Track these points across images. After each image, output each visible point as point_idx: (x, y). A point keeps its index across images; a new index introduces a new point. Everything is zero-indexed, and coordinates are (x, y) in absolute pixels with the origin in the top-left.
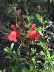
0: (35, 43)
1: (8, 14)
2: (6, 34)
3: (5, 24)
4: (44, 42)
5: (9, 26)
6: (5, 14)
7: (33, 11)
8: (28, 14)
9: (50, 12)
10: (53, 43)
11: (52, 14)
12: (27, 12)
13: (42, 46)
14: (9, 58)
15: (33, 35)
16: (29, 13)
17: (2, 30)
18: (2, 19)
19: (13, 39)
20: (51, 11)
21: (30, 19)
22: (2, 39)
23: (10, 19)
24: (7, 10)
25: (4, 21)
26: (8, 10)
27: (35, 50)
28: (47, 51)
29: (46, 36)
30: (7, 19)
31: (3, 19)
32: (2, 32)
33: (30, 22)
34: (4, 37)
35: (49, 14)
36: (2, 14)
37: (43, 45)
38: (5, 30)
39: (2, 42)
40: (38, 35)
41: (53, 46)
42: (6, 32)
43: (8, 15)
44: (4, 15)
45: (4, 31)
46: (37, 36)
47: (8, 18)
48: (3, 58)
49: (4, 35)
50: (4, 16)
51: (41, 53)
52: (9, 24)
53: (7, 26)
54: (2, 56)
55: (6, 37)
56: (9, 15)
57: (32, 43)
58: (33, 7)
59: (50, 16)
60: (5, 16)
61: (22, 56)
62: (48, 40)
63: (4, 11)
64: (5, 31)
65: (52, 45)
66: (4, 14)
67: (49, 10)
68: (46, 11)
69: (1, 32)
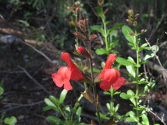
0: (117, 93)
1: (64, 16)
2: (55, 62)
3: (55, 40)
4: (137, 92)
5: (62, 45)
6: (57, 16)
7: (121, 13)
8: (105, 24)
9: (161, 19)
10: (161, 92)
11: (165, 23)
12: (103, 21)
13: (132, 100)
14: (55, 121)
15: (108, 79)
16: (108, 22)
17: (46, 54)
18: (49, 27)
19: (64, 83)
20: (163, 16)
21: (109, 36)
22: (45, 74)
23: (66, 29)
24: (61, 7)
25: (53, 31)
26: (63, 7)
27: (117, 108)
28: (144, 112)
29: (143, 79)
30: (59, 28)
31: (52, 28)
32: (47, 57)
33: (109, 43)
34: (50, 70)
35: (159, 23)
36: (50, 15)
37: (135, 99)
38: (52, 53)
39: (44, 79)
40: (119, 79)
41: (161, 99)
42: (56, 59)
43: (63, 19)
44: (55, 18)
45: (51, 55)
46: (117, 82)
47: (63, 26)
48: (42, 118)
49: (49, 66)
50: (53, 22)
51: (129, 116)
52: (63, 39)
53: (59, 44)
54: (40, 114)
55: (54, 69)
56: (66, 19)
57: (109, 92)
58: (122, 4)
59: (159, 27)
60: (55, 20)
61: (88, 116)
62: (146, 87)
63: (55, 9)
64: (54, 54)
65: (159, 96)
66: (53, 15)
67: (158, 14)
68: (152, 15)
69: (44, 58)
